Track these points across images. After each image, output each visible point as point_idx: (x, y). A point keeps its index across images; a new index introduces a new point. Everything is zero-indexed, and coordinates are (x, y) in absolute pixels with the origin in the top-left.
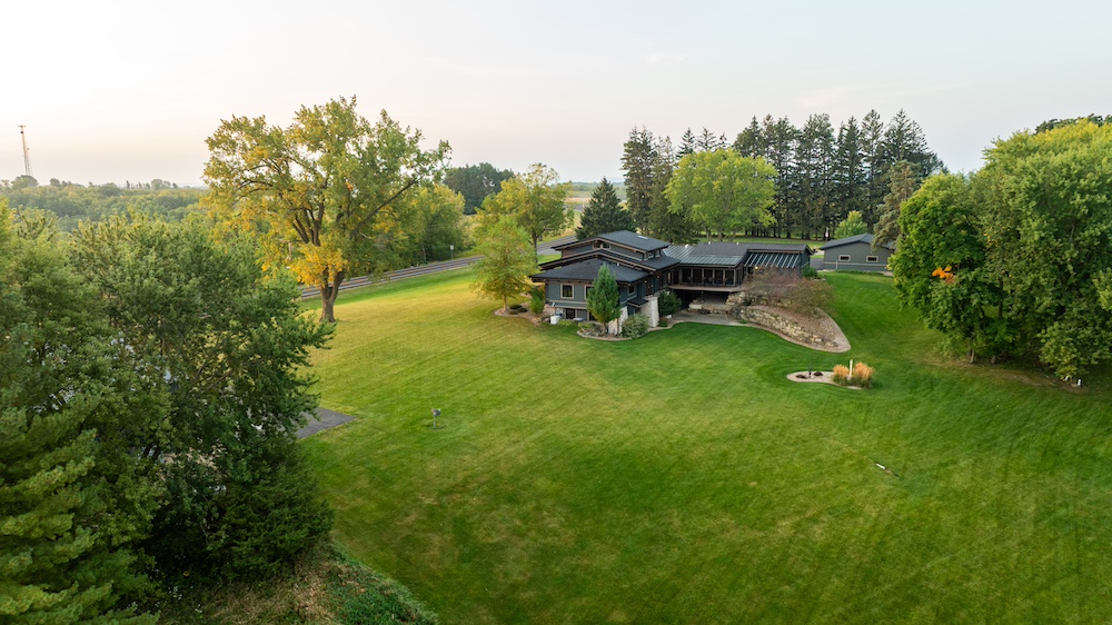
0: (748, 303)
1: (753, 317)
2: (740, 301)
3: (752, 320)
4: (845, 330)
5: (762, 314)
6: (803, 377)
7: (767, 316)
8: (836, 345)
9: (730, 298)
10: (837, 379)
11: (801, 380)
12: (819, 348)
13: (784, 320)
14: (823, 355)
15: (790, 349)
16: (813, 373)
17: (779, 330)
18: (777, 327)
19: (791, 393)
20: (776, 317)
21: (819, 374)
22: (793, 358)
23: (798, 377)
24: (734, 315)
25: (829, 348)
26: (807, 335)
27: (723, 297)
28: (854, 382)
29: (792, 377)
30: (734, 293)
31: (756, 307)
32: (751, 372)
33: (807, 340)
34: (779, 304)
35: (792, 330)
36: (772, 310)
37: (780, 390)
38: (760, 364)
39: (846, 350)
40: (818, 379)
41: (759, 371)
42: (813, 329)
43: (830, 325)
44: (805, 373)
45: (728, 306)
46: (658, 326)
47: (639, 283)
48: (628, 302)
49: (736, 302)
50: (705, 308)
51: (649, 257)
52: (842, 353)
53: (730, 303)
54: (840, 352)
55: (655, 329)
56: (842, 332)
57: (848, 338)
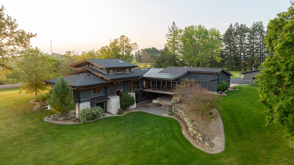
2: (178, 100)
3: (177, 113)
9: (174, 98)
12: (199, 146)
13: (188, 117)
18: (186, 121)
24: (171, 108)
25: (205, 148)
26: (195, 132)
30: (175, 95)
33: (194, 137)
39: (219, 151)
45: (171, 102)
46: (117, 114)
47: (106, 87)
48: (91, 98)
49: (176, 101)
50: (159, 103)
51: (116, 73)
52: (213, 155)
53: (173, 101)
54: (212, 153)
55: (112, 116)
56: (223, 132)
57: (226, 139)
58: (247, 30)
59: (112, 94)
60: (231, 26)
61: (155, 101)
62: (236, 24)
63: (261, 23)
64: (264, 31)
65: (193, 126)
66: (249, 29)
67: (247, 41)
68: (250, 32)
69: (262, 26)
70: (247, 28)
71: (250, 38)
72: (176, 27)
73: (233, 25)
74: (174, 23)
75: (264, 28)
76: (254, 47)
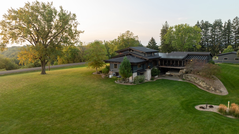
0: (187, 73)
1: (187, 78)
2: (184, 72)
3: (187, 79)
4: (225, 85)
5: (191, 77)
6: (203, 108)
7: (193, 78)
8: (221, 92)
9: (181, 71)
10: (221, 110)
11: (202, 110)
12: (213, 93)
13: (199, 80)
14: (215, 96)
15: (200, 92)
16: (208, 105)
17: (197, 84)
18: (196, 82)
19: (194, 118)
20: (196, 78)
21: (211, 107)
22: (200, 97)
23: (201, 107)
24: (181, 77)
25: (218, 93)
26: (208, 86)
27: (178, 70)
28: (231, 113)
29: (197, 107)
30: (182, 69)
31: (190, 74)
32: (178, 103)
33: (208, 89)
34: (198, 74)
35: (202, 84)
36: (195, 76)
37: (189, 115)
38: (183, 99)
39: (226, 94)
40: (211, 110)
41: (182, 103)
42: (211, 84)
43: (219, 83)
44: (204, 106)
45: (179, 74)
46: (150, 80)
47: (143, 64)
48: (137, 70)
49: (183, 73)
50: (171, 74)
51: (148, 55)
52: (224, 96)
53: (180, 73)
54: (223, 95)
55: (148, 81)
56: (224, 86)
57: (227, 89)
58: (210, 26)
59: (147, 68)
60: (198, 23)
61: (168, 73)
62: (202, 21)
63: (220, 20)
64: (223, 26)
65: (206, 83)
66: (211, 25)
67: (210, 34)
68: (212, 27)
69: (221, 22)
70: (210, 24)
71: (212, 31)
72: (168, 25)
73: (200, 22)
74: (166, 22)
75: (222, 24)
76: (215, 38)
